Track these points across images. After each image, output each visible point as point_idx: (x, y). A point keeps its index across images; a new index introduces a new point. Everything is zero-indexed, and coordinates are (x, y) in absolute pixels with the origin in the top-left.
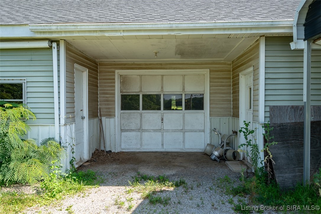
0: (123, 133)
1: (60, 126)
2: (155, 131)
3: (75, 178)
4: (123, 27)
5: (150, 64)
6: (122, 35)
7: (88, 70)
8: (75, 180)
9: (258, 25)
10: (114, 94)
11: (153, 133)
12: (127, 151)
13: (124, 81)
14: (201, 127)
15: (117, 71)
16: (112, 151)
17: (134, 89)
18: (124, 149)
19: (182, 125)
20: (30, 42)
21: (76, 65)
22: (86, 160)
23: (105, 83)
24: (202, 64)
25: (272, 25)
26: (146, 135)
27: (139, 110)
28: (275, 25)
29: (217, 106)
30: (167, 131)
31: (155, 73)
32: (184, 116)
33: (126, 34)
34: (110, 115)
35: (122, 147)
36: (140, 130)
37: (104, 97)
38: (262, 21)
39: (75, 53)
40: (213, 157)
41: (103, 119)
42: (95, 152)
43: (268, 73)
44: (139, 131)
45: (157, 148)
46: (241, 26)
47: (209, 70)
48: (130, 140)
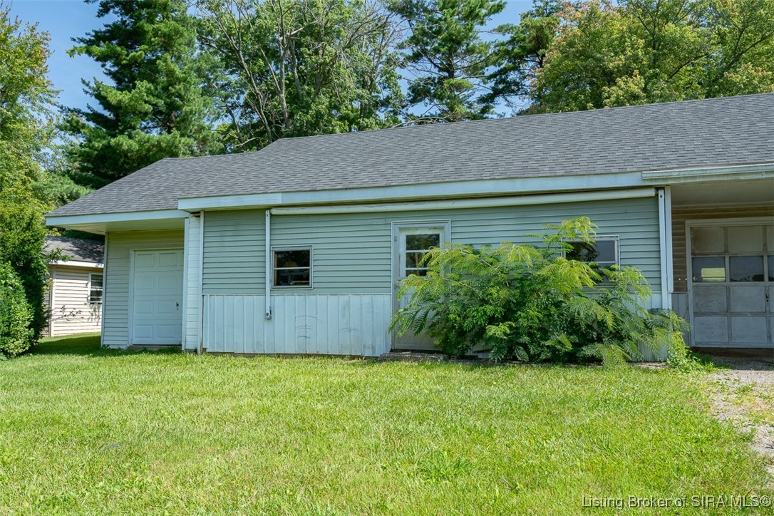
0: (697, 318)
2: (754, 314)
6: (764, 177)
10: (683, 256)
11: (752, 318)
12: (705, 346)
13: (696, 236)
15: (687, 222)
17: (713, 250)
18: (700, 343)
26: (737, 321)
33: (769, 176)
35: (696, 341)
36: (728, 313)
44: (726, 315)
45: (759, 343)
48: (710, 328)
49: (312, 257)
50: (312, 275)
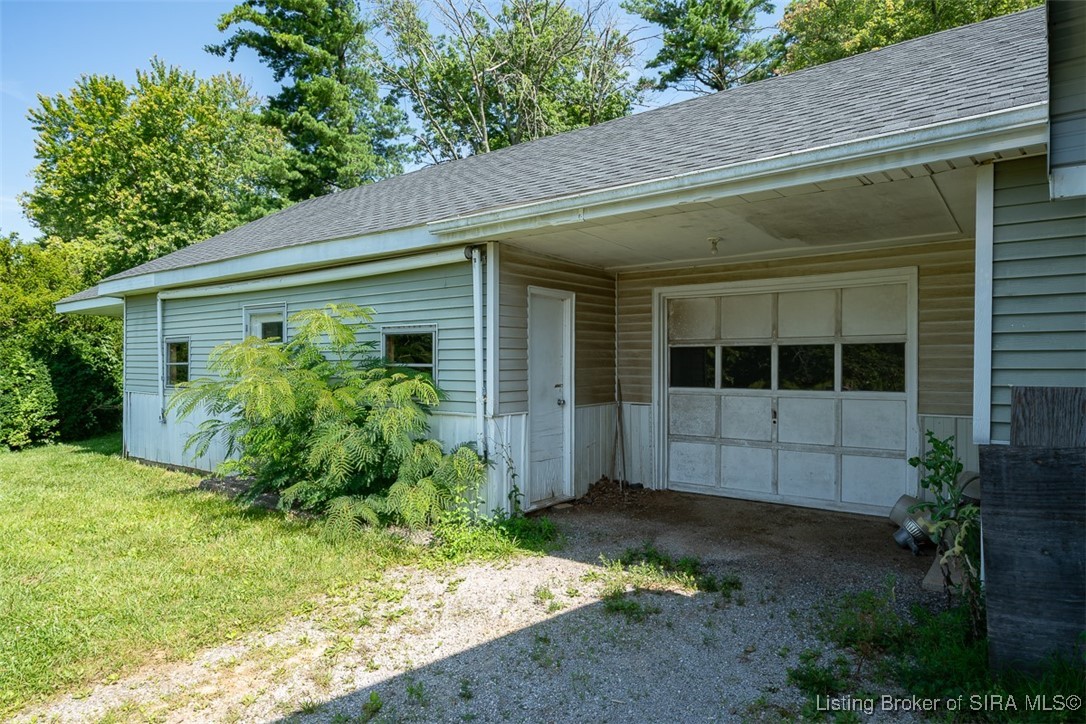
0: (673, 444)
1: (485, 418)
2: (754, 444)
3: (504, 529)
4: (577, 202)
5: (738, 267)
6: (581, 219)
7: (574, 295)
8: (503, 532)
9: (931, 140)
10: (649, 346)
11: (750, 449)
12: (682, 490)
13: (677, 313)
14: (896, 442)
15: (656, 290)
16: (645, 487)
17: (699, 335)
18: (675, 484)
19: (833, 434)
20: (440, 254)
21: (532, 289)
22: (566, 498)
23: (630, 320)
24: (892, 253)
25: (984, 129)
26: (730, 453)
27: (713, 386)
28: (994, 128)
29: (948, 381)
30: (789, 447)
31: (762, 289)
32: (839, 407)
33: (589, 216)
34: (642, 398)
35: (671, 479)
36: (717, 438)
37: (627, 355)
38: (942, 126)
39: (529, 264)
40: (901, 538)
41: (626, 406)
42: (597, 483)
43: (1008, 281)
44: (713, 443)
45: (759, 492)
46: (873, 151)
47: (915, 269)
48: (691, 462)
49: (191, 351)
50: (191, 372)
